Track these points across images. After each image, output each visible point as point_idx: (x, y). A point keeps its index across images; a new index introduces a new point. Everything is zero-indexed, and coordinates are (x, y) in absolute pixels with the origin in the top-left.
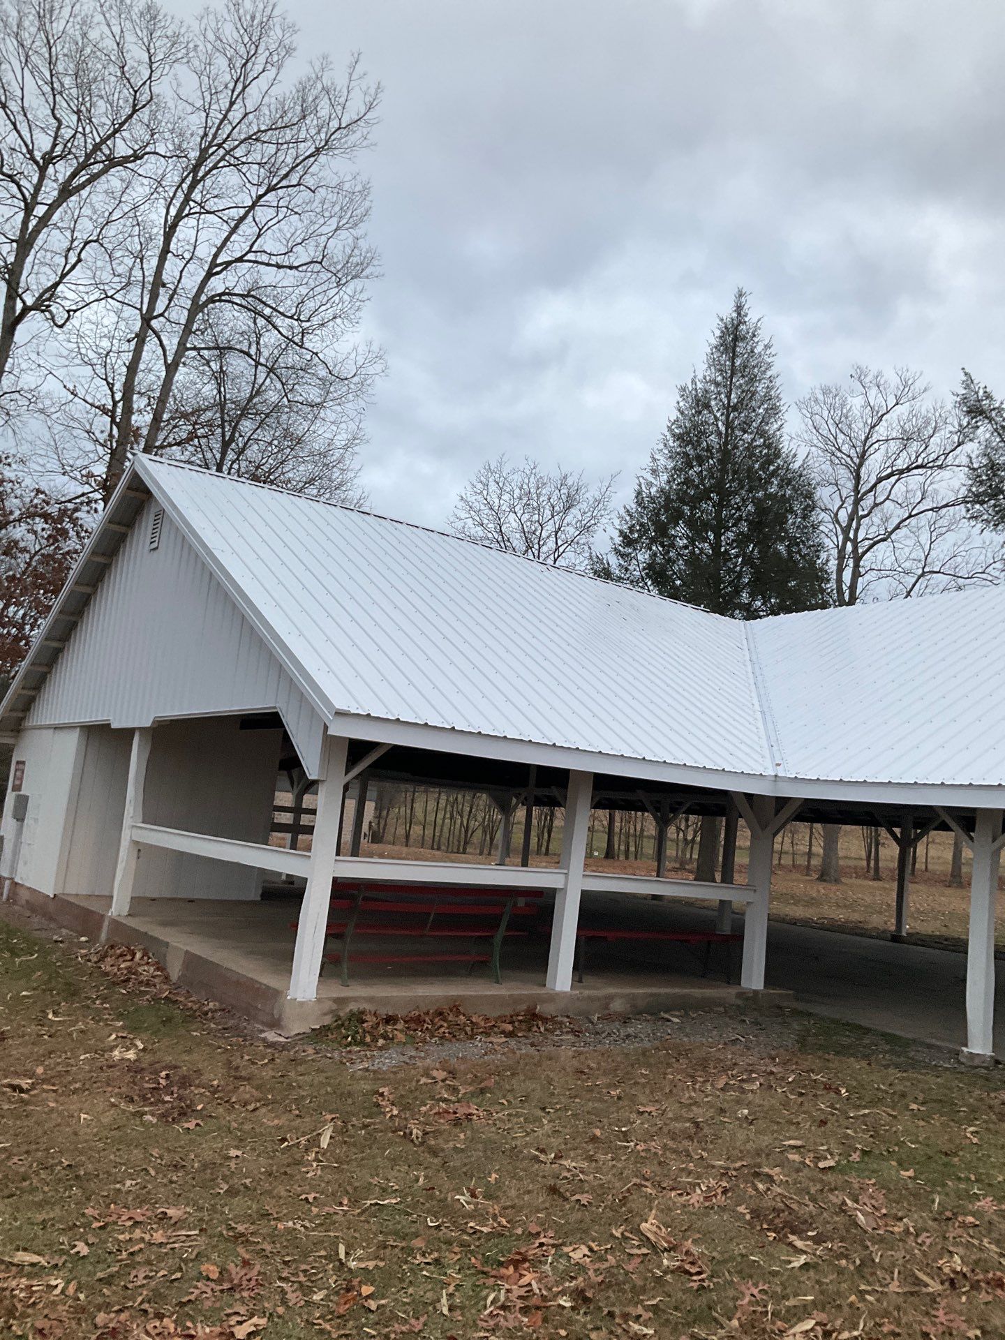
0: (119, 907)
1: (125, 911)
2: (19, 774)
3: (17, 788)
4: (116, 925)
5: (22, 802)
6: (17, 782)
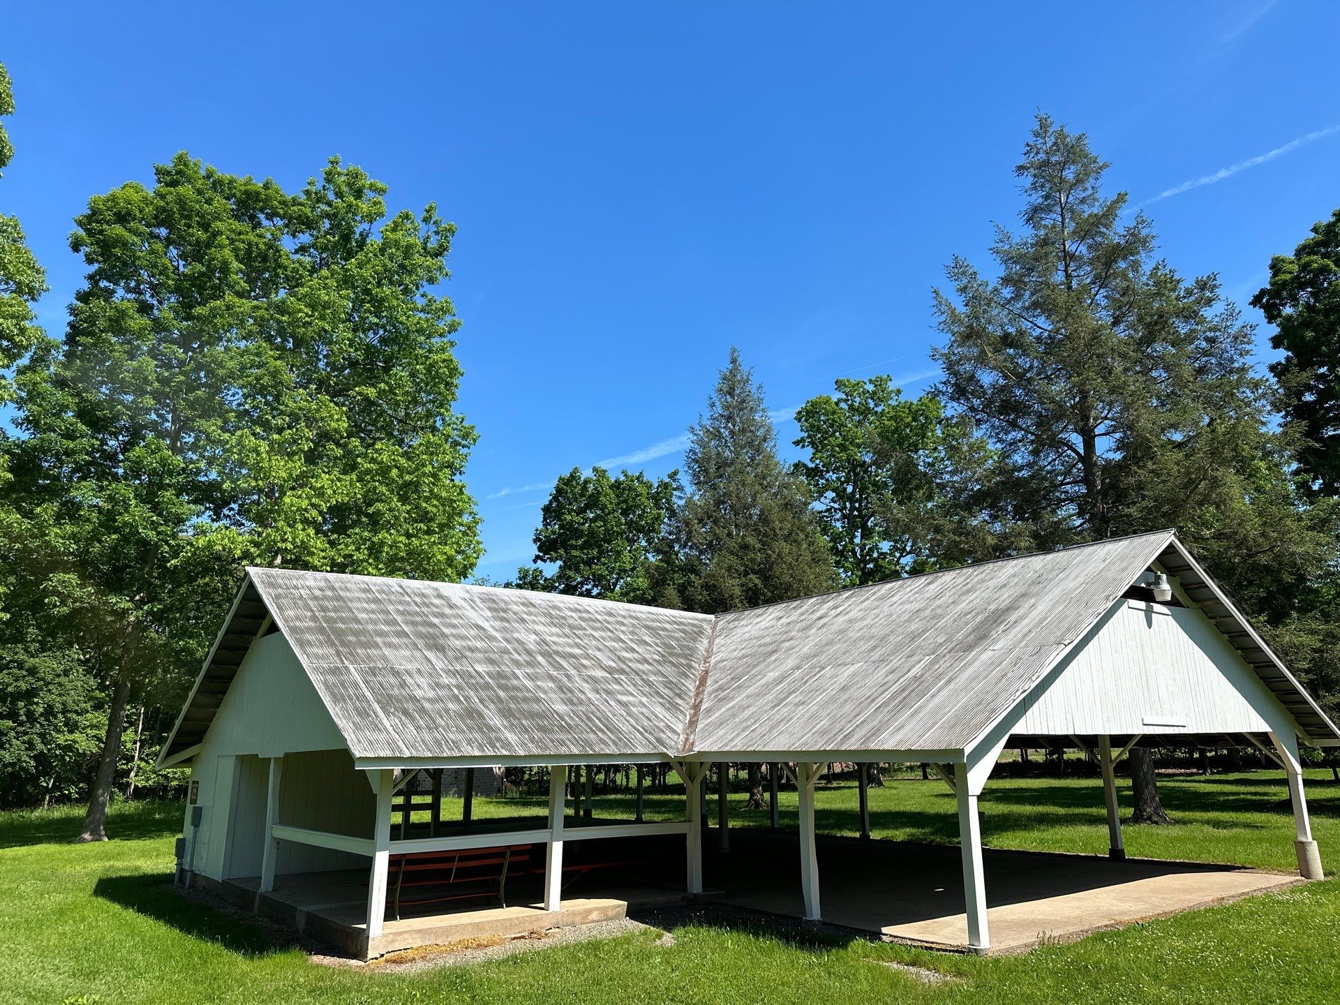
0: (266, 885)
1: (270, 889)
2: (195, 791)
3: (194, 801)
4: (263, 897)
5: (198, 813)
6: (194, 797)
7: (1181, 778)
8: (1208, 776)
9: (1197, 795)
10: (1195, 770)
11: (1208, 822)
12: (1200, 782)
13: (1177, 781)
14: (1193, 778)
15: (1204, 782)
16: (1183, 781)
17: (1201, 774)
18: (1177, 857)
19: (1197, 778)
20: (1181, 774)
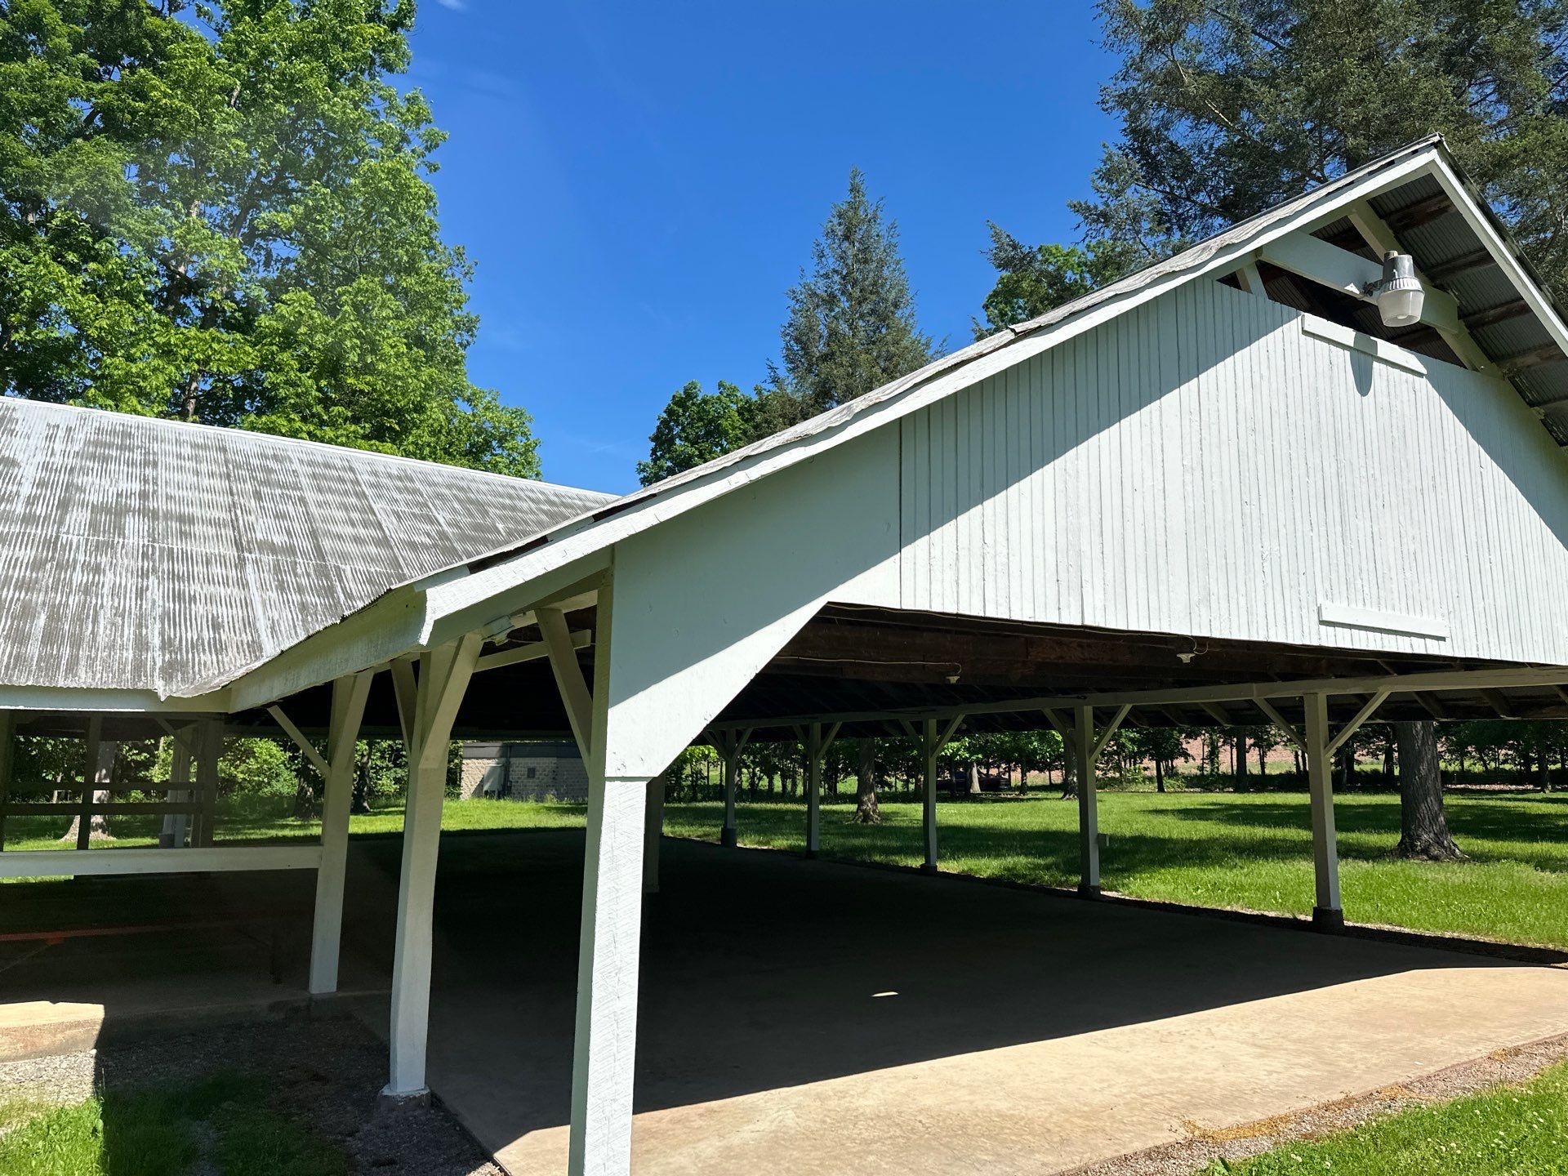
7: (1509, 796)
8: (1548, 794)
9: (1525, 817)
10: (1531, 787)
11: (1528, 860)
12: (1534, 800)
13: (1501, 799)
14: (1525, 796)
15: (1540, 801)
16: (1510, 800)
17: (1539, 791)
18: (1449, 927)
19: (1531, 796)
20: (1511, 792)
